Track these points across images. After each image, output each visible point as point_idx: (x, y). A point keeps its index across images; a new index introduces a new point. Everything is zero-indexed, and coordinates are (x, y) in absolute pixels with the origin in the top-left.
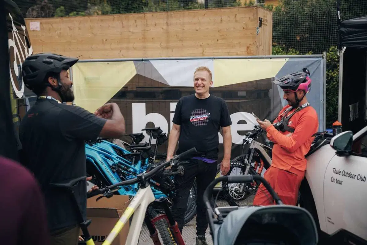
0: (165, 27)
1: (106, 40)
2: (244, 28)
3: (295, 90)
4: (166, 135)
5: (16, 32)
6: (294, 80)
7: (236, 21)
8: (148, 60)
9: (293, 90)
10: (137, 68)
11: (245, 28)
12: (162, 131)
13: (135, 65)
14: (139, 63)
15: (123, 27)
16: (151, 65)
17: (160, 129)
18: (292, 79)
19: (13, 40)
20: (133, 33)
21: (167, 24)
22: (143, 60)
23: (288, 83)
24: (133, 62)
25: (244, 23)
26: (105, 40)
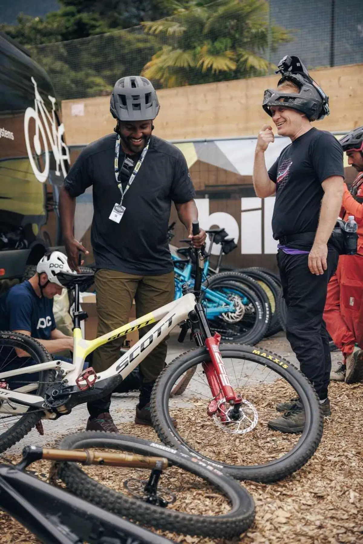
0: (243, 101)
1: (167, 123)
2: (350, 96)
3: (360, 148)
4: (236, 241)
5: (41, 102)
6: (354, 135)
7: (340, 86)
8: (212, 141)
9: (357, 148)
10: (197, 152)
11: (352, 95)
12: (227, 235)
13: (195, 147)
14: (201, 145)
15: (189, 104)
16: (217, 148)
17: (225, 232)
18: (352, 135)
19: (35, 109)
20: (201, 112)
21: (247, 96)
22: (205, 141)
23: (347, 141)
24: (192, 144)
25: (351, 88)
26: (165, 124)
